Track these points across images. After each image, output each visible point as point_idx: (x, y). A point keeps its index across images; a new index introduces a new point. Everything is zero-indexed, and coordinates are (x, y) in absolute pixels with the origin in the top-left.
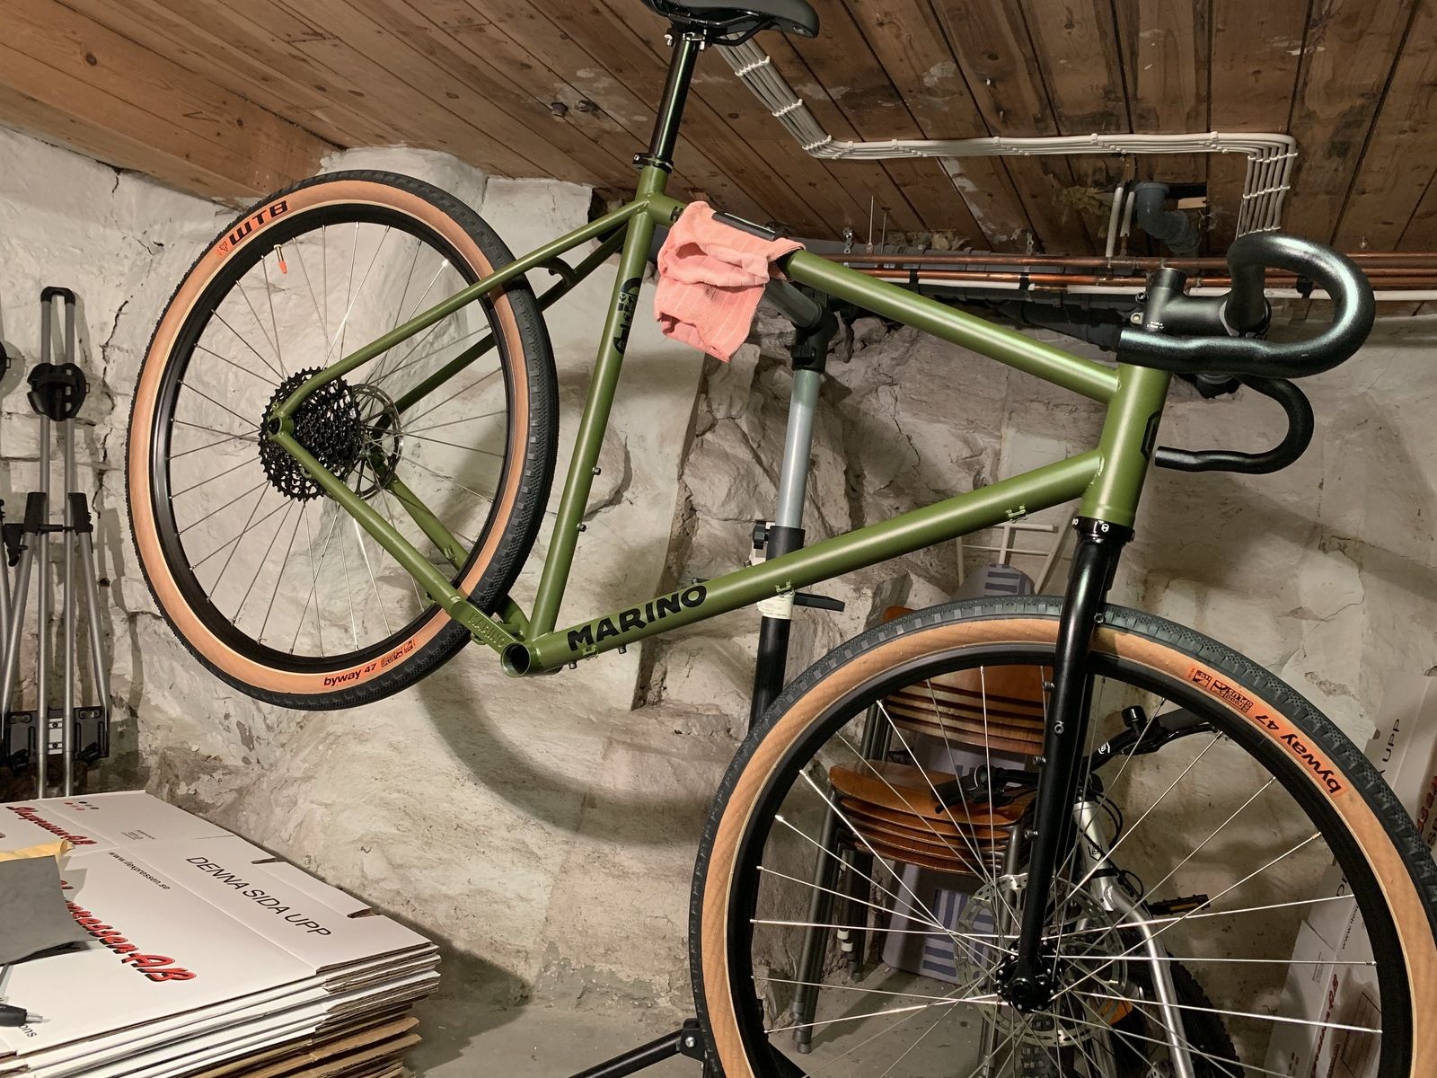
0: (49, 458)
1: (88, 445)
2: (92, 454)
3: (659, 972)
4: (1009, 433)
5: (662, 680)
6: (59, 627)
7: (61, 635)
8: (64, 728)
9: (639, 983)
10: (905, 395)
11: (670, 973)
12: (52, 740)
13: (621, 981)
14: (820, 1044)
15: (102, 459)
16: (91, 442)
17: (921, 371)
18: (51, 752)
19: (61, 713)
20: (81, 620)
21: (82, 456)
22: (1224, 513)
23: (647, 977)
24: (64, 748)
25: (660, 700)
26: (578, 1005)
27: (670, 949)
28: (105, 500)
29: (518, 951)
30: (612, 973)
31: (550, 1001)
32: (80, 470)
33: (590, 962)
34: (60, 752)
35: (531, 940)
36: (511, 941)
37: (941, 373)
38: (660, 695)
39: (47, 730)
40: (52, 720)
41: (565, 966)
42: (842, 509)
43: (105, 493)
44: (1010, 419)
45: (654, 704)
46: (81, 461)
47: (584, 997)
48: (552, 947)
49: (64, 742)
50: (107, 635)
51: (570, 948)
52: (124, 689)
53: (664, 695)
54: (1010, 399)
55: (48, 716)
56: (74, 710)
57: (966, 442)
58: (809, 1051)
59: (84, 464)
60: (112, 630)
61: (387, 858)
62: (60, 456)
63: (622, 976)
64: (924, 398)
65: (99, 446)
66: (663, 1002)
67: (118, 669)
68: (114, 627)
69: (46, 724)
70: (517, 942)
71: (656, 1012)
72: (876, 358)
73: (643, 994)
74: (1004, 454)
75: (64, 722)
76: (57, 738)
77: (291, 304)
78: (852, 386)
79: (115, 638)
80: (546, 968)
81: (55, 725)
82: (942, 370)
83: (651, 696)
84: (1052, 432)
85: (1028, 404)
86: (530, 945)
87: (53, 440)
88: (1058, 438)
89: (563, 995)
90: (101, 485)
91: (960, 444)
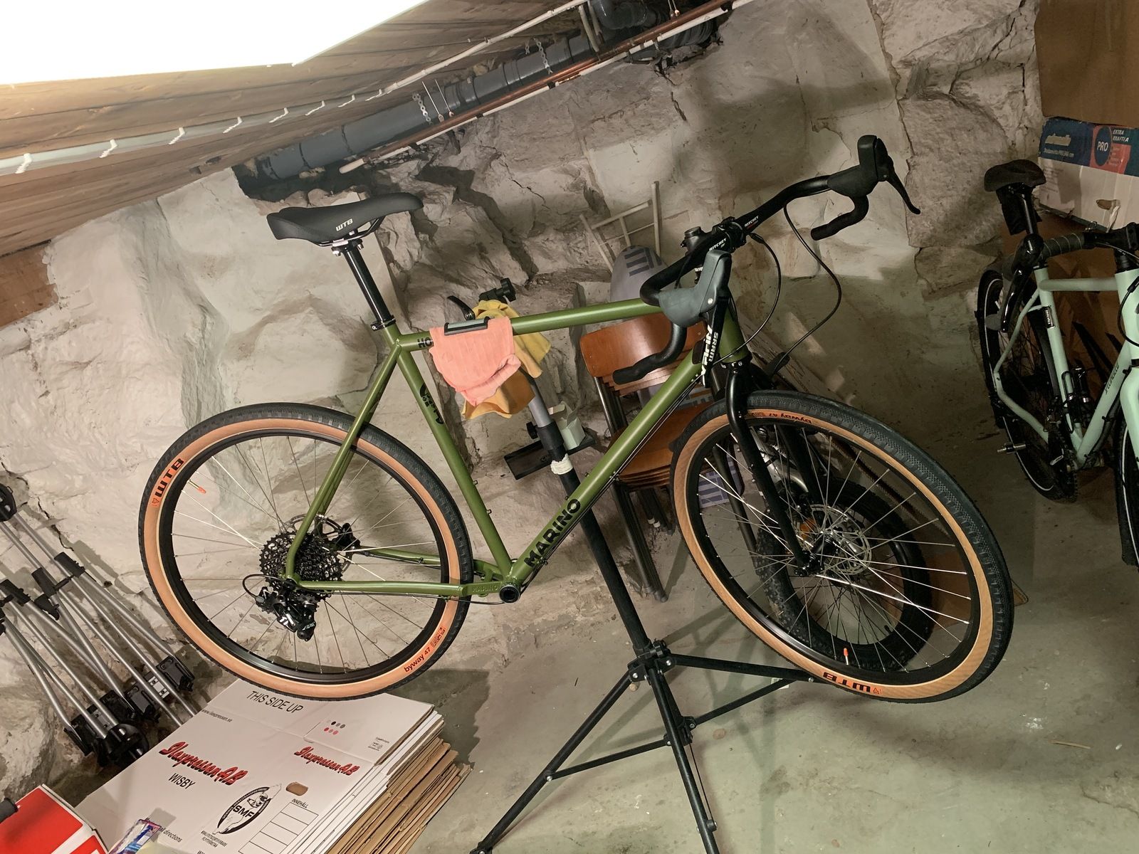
0: (18, 540)
1: (33, 516)
2: (39, 519)
3: (568, 606)
4: (590, 153)
5: (475, 447)
6: (104, 625)
7: (109, 628)
8: (159, 680)
9: (561, 617)
10: (510, 161)
11: (575, 603)
12: (159, 690)
13: (552, 621)
14: (670, 591)
15: (47, 518)
16: (32, 513)
17: (511, 137)
18: (164, 697)
19: (152, 674)
20: (112, 612)
21: (34, 524)
22: (747, 133)
23: (564, 612)
24: (168, 690)
25: (480, 458)
26: (537, 647)
27: (567, 591)
28: (69, 539)
29: (490, 640)
30: (545, 621)
31: (520, 654)
32: (39, 532)
33: (529, 622)
34: (168, 693)
35: (492, 630)
36: (483, 637)
37: (525, 131)
38: (478, 455)
39: (152, 687)
40: (150, 681)
41: (518, 633)
42: (516, 268)
43: (65, 536)
44: (586, 144)
45: (478, 463)
46: (36, 527)
47: (537, 641)
48: (506, 627)
49: (165, 687)
50: (132, 610)
51: (516, 622)
52: (168, 633)
53: (480, 453)
54: (579, 128)
55: (146, 681)
56: (157, 668)
57: (566, 172)
58: (667, 599)
59: (39, 528)
60: (133, 605)
61: (389, 639)
62: (23, 534)
63: (550, 619)
64: (523, 157)
65: (39, 512)
66: (579, 618)
67: (154, 624)
68: (133, 603)
69: (149, 684)
70: (485, 636)
71: (579, 625)
72: (476, 138)
73: (567, 621)
74: (594, 168)
75: (157, 677)
76: (160, 687)
77: (101, 372)
78: (472, 168)
79: (139, 608)
80: (509, 639)
81: (154, 682)
82: (524, 128)
83: (474, 461)
84: (616, 138)
85: (592, 126)
86: (493, 633)
87: (12, 529)
88: (622, 141)
89: (527, 646)
90: (59, 533)
91: (564, 176)
